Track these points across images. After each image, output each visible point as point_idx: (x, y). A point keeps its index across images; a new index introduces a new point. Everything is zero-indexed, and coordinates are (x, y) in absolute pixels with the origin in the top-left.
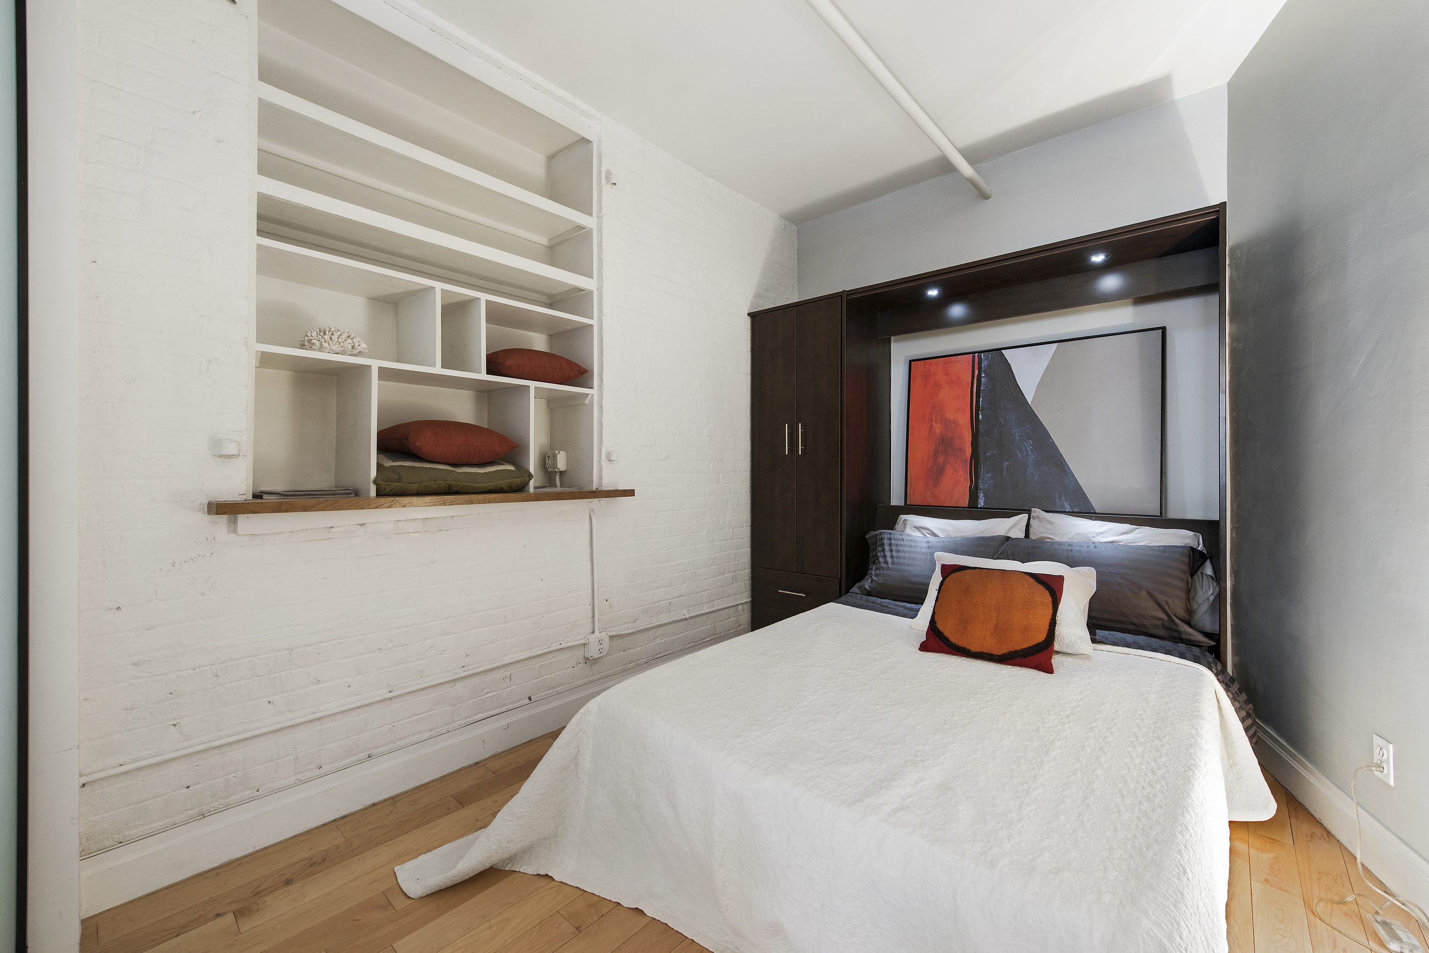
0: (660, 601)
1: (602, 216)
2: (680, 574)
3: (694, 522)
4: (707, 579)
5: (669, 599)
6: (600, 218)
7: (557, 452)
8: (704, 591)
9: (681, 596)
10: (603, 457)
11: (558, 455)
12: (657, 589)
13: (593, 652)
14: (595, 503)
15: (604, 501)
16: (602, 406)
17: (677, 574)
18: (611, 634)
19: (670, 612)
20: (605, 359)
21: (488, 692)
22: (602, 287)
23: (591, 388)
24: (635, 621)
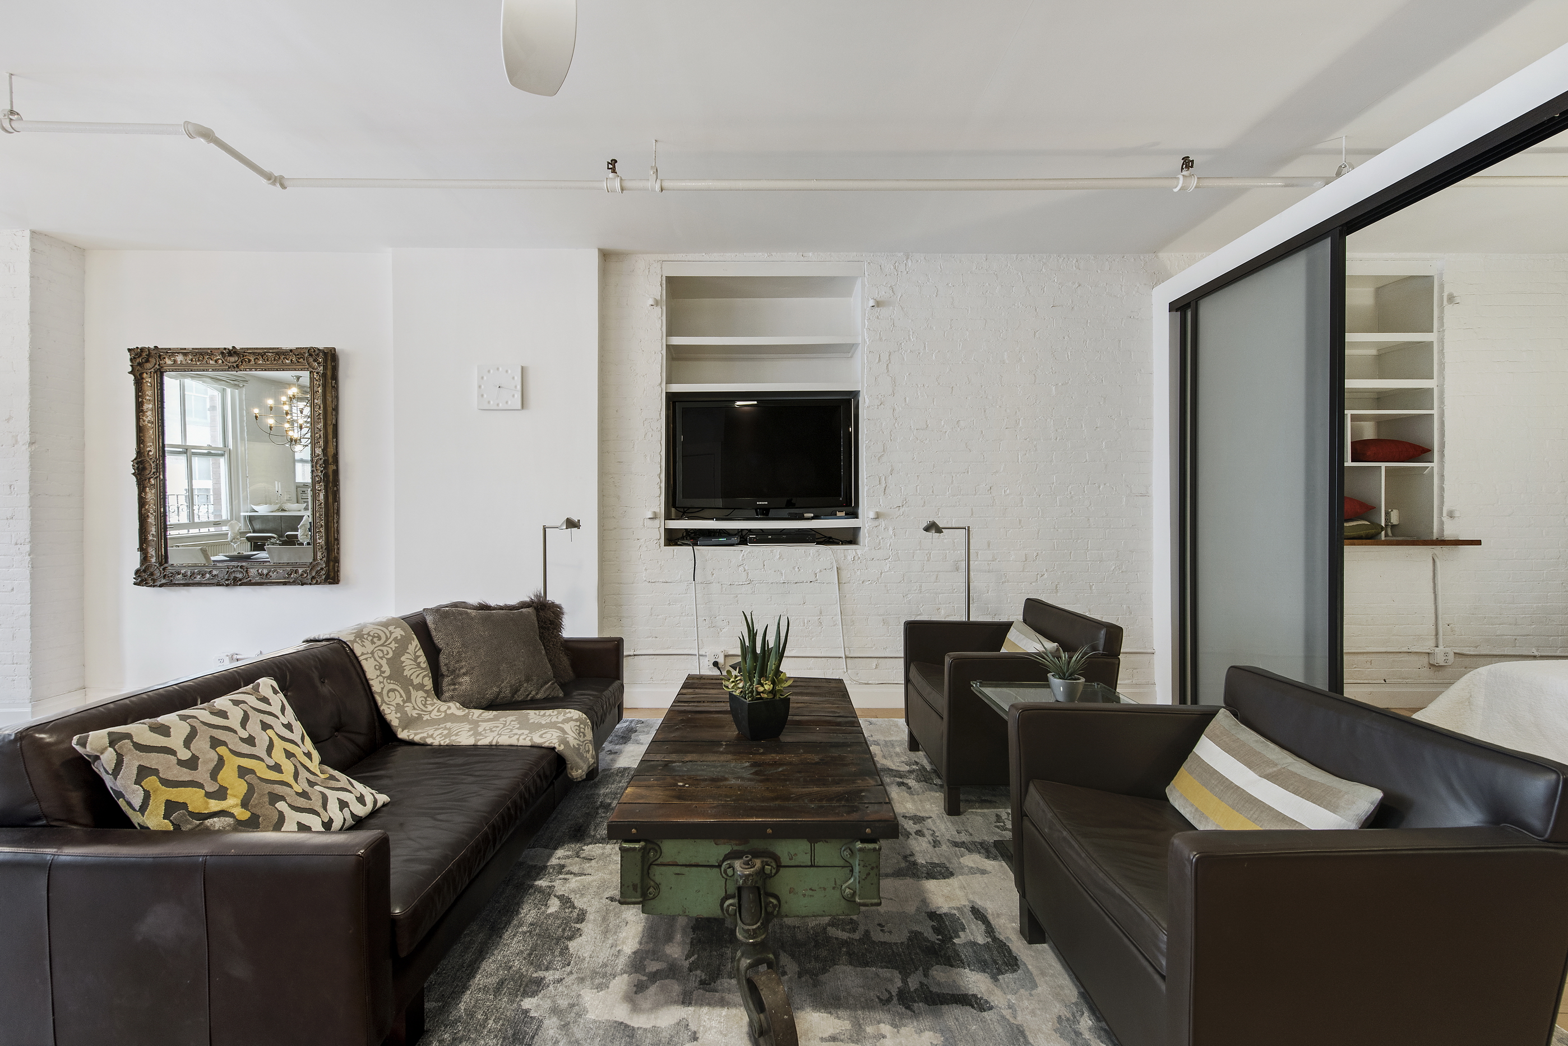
0: (1503, 635)
1: (1444, 331)
2: (1528, 616)
3: (1545, 572)
4: (1561, 625)
5: (1514, 636)
6: (1442, 331)
7: (1390, 510)
8: (1558, 636)
9: (1528, 635)
10: (1445, 514)
11: (1392, 512)
12: (1500, 624)
13: (1440, 660)
14: (1438, 549)
15: (1445, 548)
16: (1443, 476)
17: (1524, 616)
18: (1455, 651)
19: (1515, 646)
20: (1446, 439)
21: (1355, 667)
22: (1443, 385)
23: (1433, 462)
24: (1476, 647)
